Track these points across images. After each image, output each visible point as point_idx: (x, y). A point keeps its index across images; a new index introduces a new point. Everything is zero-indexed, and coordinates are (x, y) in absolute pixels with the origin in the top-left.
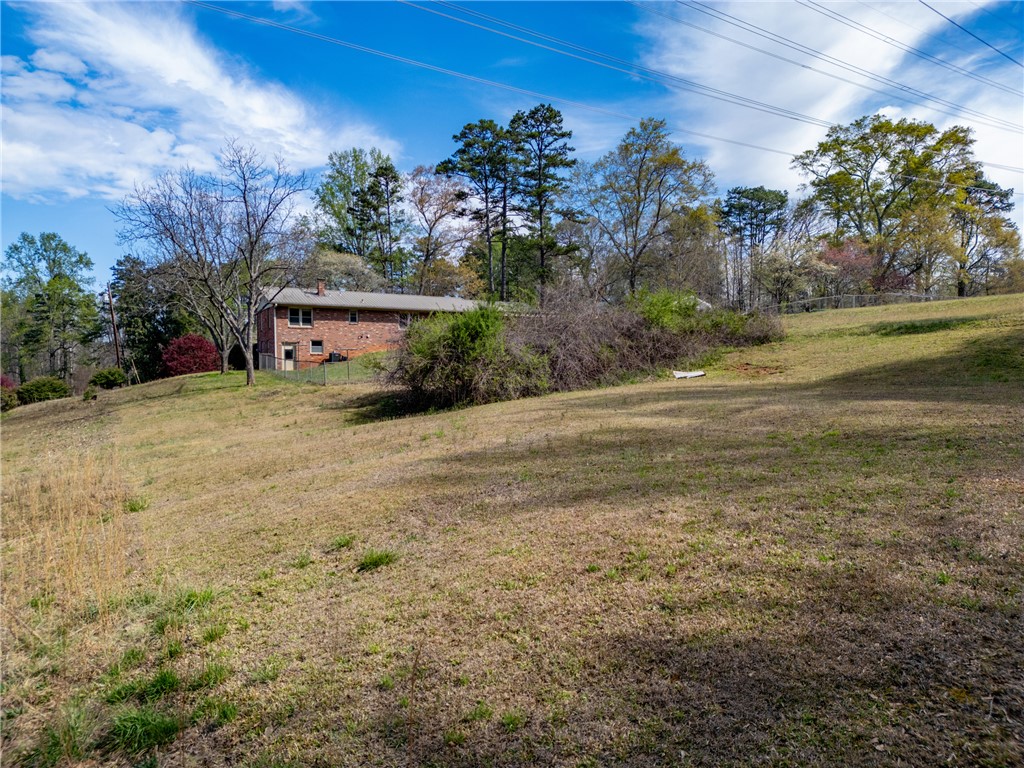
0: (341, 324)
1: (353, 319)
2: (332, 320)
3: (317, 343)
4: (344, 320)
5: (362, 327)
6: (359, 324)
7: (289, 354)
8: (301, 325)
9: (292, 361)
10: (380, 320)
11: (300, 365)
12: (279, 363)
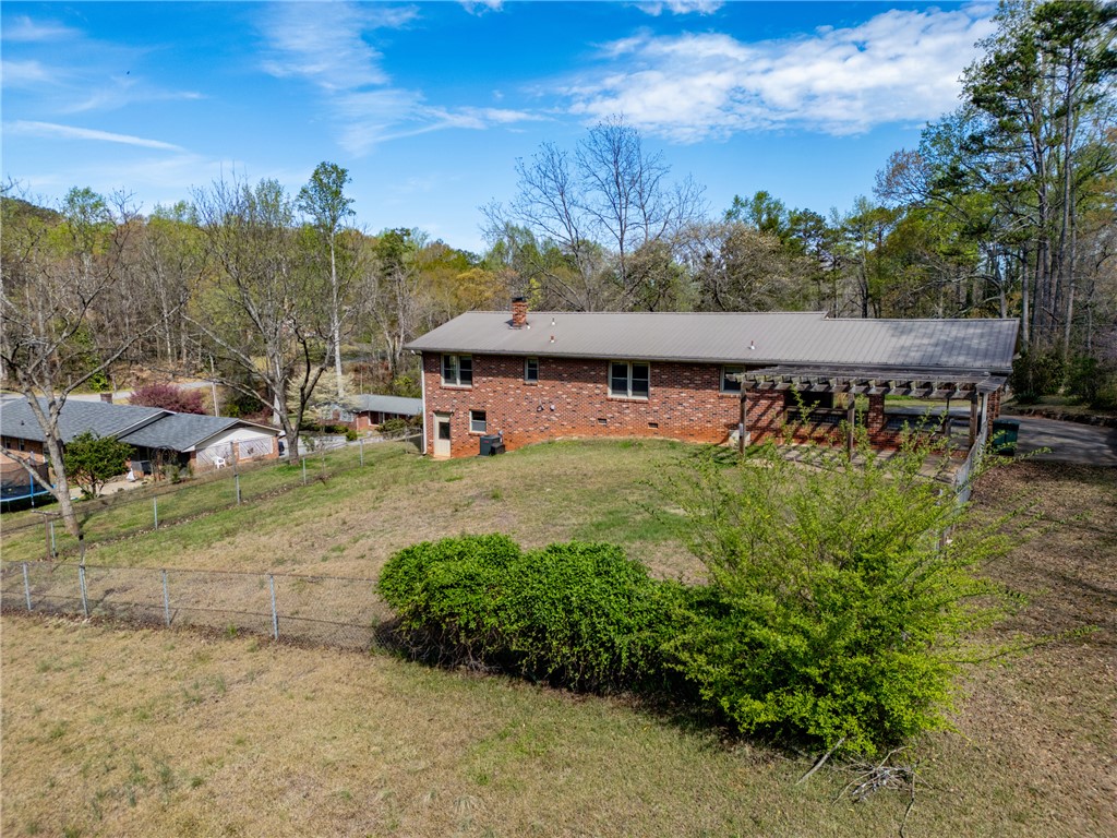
0: (512, 383)
1: (533, 375)
2: (498, 376)
3: (479, 416)
4: (518, 376)
5: (546, 389)
6: (539, 383)
7: (445, 431)
8: (459, 384)
9: (448, 442)
10: (573, 378)
11: (455, 450)
12: (430, 445)
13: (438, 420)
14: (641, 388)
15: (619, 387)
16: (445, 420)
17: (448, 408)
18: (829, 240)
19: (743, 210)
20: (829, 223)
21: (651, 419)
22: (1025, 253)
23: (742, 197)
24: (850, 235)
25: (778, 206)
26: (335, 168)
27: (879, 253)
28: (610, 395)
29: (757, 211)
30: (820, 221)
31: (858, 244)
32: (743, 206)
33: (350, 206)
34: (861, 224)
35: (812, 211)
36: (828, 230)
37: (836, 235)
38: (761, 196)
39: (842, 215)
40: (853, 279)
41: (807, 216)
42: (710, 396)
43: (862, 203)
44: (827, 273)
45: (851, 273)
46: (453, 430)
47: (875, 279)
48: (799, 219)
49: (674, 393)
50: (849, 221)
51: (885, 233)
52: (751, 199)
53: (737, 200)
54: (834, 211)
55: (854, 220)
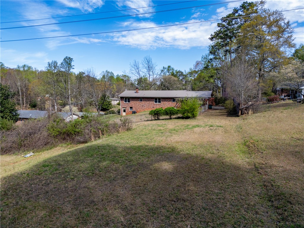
0: (137, 102)
1: (141, 101)
2: (135, 101)
3: (131, 108)
4: (138, 101)
5: (143, 103)
6: (142, 102)
7: (124, 111)
8: (127, 103)
9: (125, 113)
10: (148, 101)
11: (127, 114)
12: (122, 113)
13: (123, 109)
14: (159, 102)
15: (156, 102)
16: (125, 109)
17: (125, 107)
18: (184, 77)
19: (165, 70)
20: (184, 73)
21: (161, 107)
22: (221, 81)
23: (165, 67)
24: (189, 76)
25: (173, 69)
26: (70, 58)
27: (195, 80)
28: (155, 103)
29: (168, 70)
30: (182, 73)
31: (190, 78)
32: (165, 69)
33: (73, 67)
34: (191, 73)
35: (181, 71)
36: (184, 75)
37: (186, 76)
38: (169, 67)
39: (187, 72)
40: (189, 85)
41: (179, 72)
42: (170, 103)
43: (191, 69)
44: (184, 84)
45: (189, 84)
46: (126, 111)
47: (194, 86)
48: (178, 72)
49: (165, 103)
50: (188, 73)
51: (196, 76)
52: (167, 67)
53: (164, 67)
54: (185, 71)
55: (189, 73)
